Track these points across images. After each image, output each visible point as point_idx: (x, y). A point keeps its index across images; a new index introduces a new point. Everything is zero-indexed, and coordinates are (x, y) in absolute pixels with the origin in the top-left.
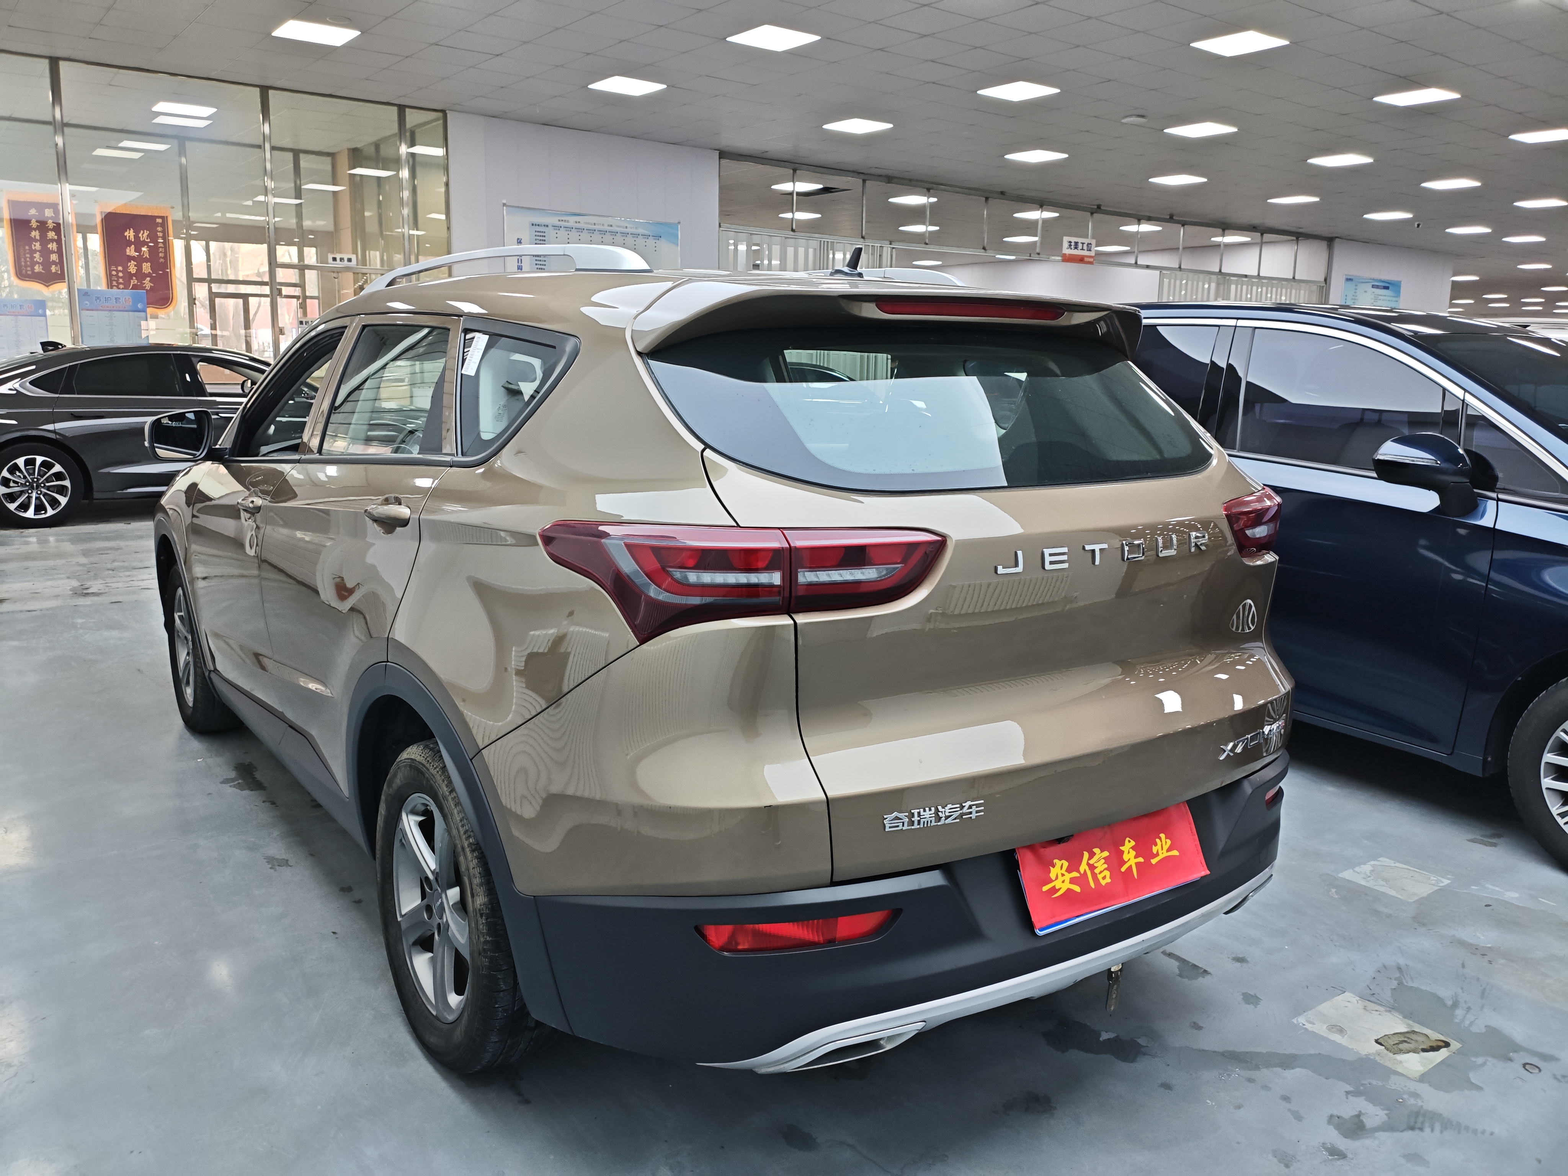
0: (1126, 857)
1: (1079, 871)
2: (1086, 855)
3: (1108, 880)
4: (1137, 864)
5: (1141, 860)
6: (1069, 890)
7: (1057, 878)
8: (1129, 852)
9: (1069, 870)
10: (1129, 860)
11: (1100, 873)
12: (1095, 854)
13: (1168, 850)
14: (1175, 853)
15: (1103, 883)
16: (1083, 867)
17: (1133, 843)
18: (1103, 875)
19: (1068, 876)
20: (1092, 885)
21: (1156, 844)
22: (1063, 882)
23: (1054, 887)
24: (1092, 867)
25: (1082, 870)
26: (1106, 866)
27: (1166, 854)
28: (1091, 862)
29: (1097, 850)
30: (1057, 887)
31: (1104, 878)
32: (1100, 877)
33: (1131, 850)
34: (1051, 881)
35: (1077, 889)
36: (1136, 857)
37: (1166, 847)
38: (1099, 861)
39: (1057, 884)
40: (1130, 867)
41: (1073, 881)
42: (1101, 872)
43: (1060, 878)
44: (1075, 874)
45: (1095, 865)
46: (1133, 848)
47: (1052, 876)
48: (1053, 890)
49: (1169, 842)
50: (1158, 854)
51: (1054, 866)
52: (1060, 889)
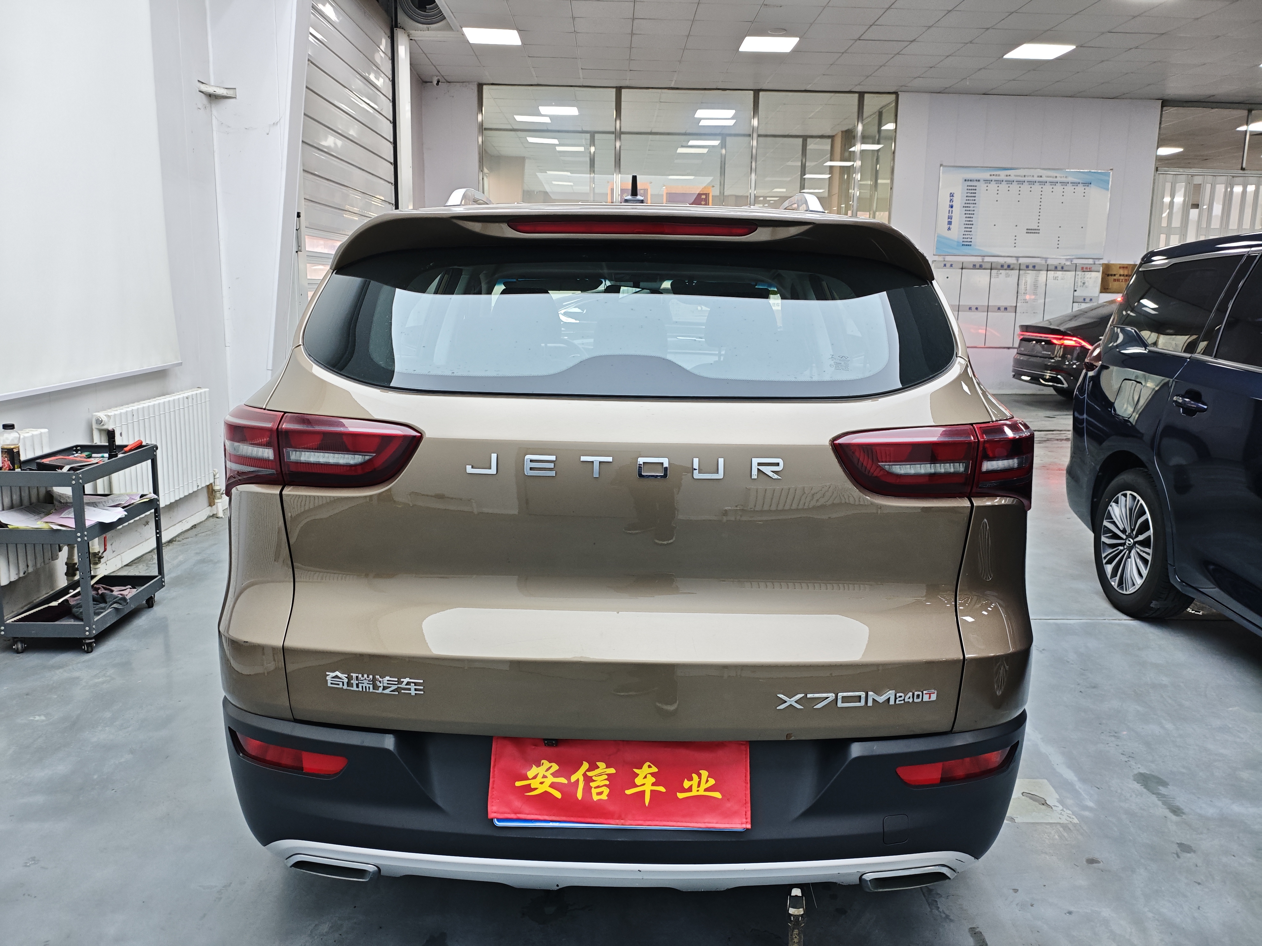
0: (638, 781)
1: (569, 779)
2: (585, 766)
3: (604, 797)
4: (652, 791)
5: (662, 789)
6: (546, 793)
7: (535, 777)
8: (645, 777)
9: (554, 775)
10: (643, 785)
11: (595, 788)
12: (598, 767)
13: (706, 790)
14: (716, 795)
15: (595, 798)
16: (578, 776)
17: (654, 769)
18: (598, 790)
19: (551, 779)
20: (580, 795)
21: (691, 779)
22: (542, 783)
23: (530, 785)
24: (588, 780)
25: (573, 778)
26: (606, 782)
27: (702, 792)
28: (589, 774)
29: (601, 765)
30: (533, 786)
31: (600, 793)
32: (594, 791)
33: (649, 776)
34: (527, 778)
35: (558, 795)
36: (653, 784)
37: (704, 786)
38: (600, 775)
39: (534, 784)
40: (643, 792)
41: (553, 785)
42: (598, 787)
43: (539, 779)
44: (563, 780)
45: (594, 778)
46: (653, 774)
47: (530, 774)
48: (528, 788)
49: (712, 782)
50: (690, 789)
51: (538, 765)
52: (535, 789)
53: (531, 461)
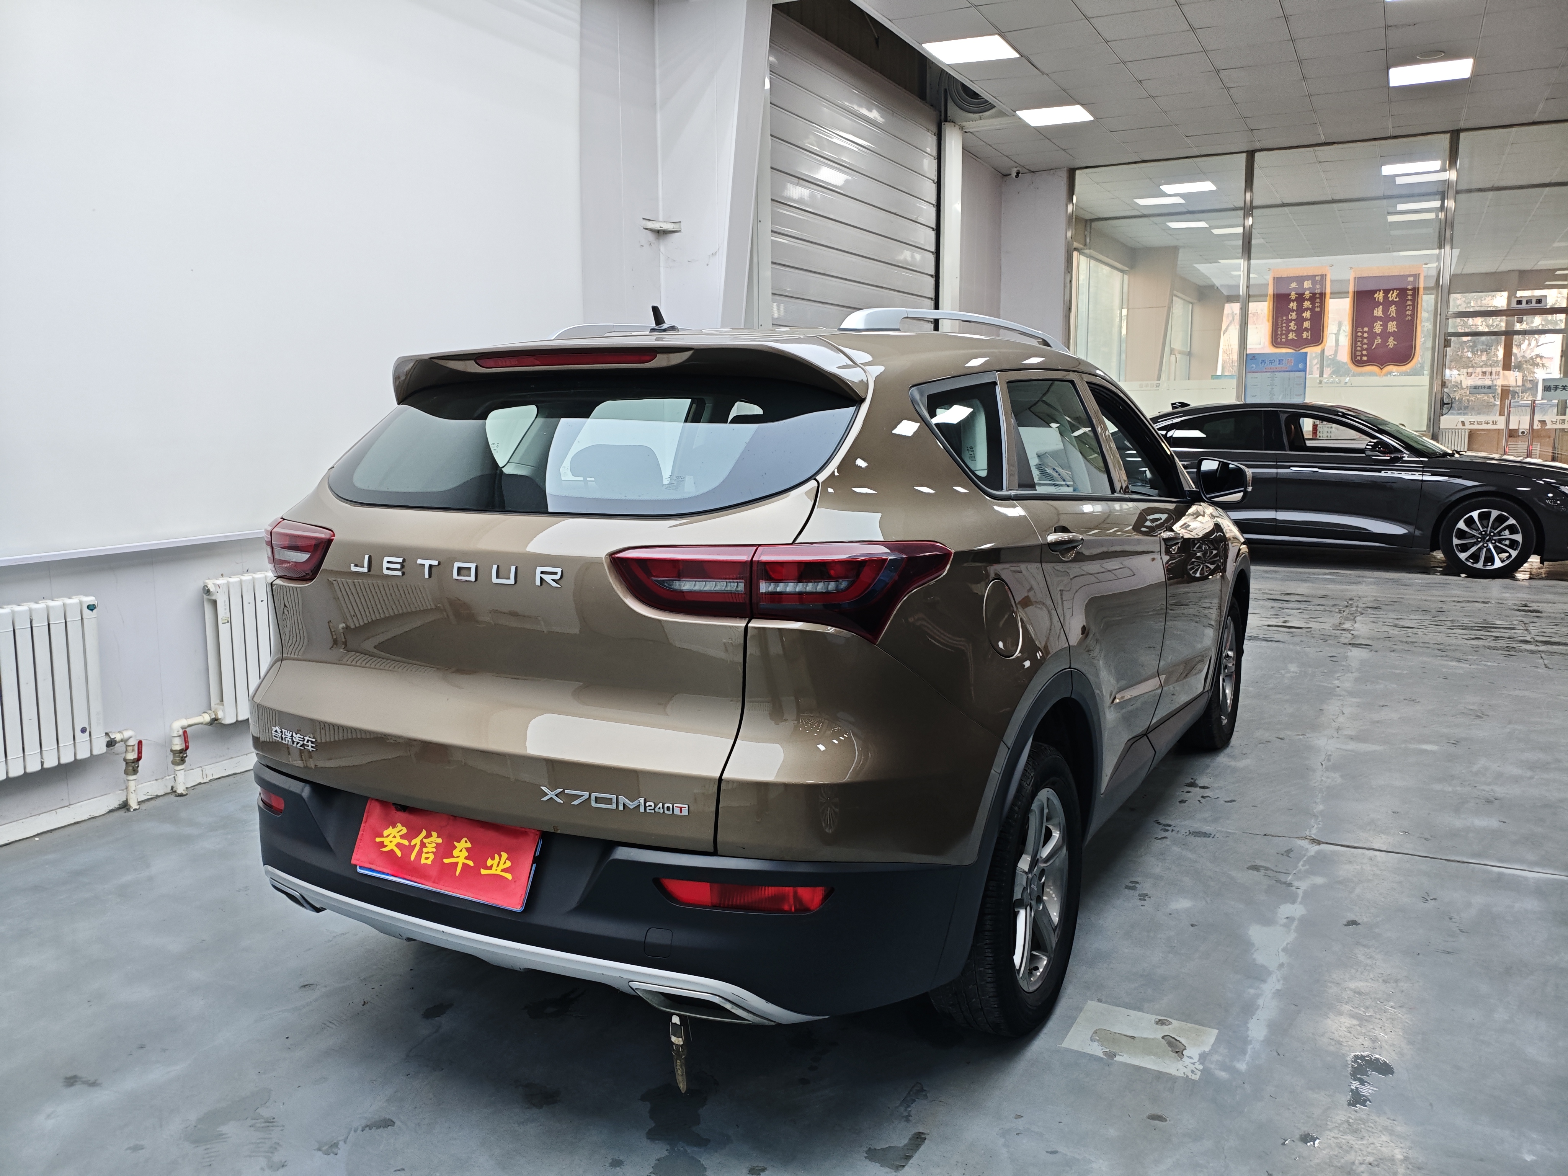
0: (456, 853)
1: (410, 842)
2: (424, 833)
3: (429, 862)
4: (464, 864)
5: (471, 863)
6: (392, 850)
7: (388, 836)
8: (461, 851)
9: (402, 837)
10: (458, 857)
11: (426, 853)
12: (431, 835)
13: (503, 870)
14: (509, 876)
15: (423, 861)
16: (417, 841)
17: (469, 845)
18: (427, 855)
19: (398, 840)
20: (413, 857)
21: (493, 859)
22: (391, 842)
23: (384, 842)
24: (423, 845)
25: (413, 843)
26: (434, 850)
27: (499, 872)
28: (425, 841)
29: (434, 834)
30: (386, 844)
31: (427, 858)
32: (424, 856)
33: (464, 850)
34: (382, 836)
35: (399, 854)
36: (466, 858)
37: (502, 867)
38: (430, 842)
39: (386, 841)
40: (457, 863)
41: (398, 845)
43: (390, 838)
44: (406, 842)
45: (427, 845)
46: (467, 849)
47: (386, 833)
48: (382, 844)
49: (508, 864)
50: (491, 868)
51: (394, 827)
52: (386, 846)
53: (388, 562)
